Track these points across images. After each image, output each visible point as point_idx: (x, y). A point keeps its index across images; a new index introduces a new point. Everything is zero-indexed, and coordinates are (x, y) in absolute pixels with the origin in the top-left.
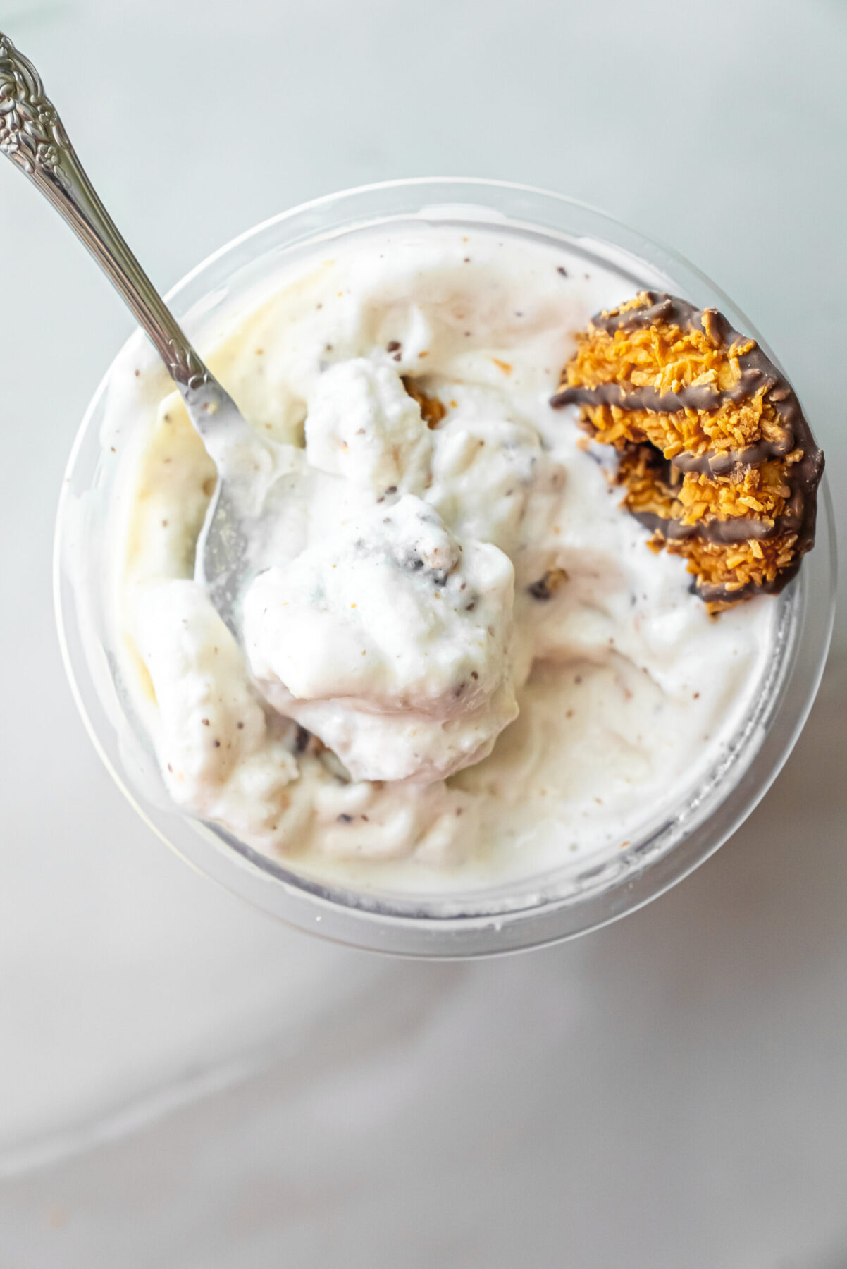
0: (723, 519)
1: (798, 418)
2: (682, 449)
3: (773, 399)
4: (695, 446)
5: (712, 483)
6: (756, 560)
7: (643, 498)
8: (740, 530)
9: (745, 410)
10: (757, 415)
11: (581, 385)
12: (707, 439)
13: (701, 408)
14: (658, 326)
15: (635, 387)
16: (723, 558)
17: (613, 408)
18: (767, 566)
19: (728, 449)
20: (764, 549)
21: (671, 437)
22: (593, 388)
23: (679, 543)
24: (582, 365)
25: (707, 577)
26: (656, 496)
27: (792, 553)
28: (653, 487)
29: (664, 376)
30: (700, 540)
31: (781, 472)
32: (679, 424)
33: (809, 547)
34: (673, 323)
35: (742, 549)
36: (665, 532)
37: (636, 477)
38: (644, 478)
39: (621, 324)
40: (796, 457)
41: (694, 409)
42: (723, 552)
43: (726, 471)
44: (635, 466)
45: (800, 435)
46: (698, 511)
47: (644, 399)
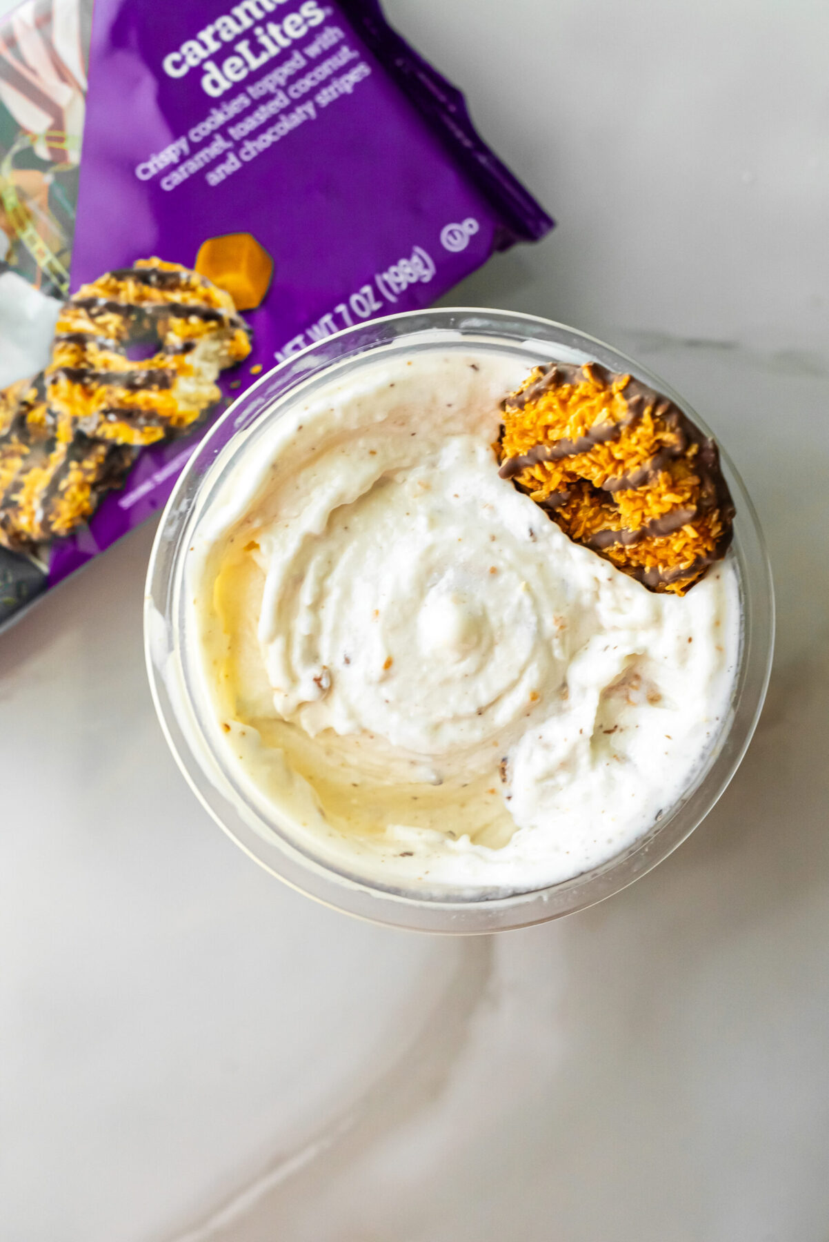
0: (657, 517)
1: (683, 421)
2: (606, 476)
3: (659, 413)
4: (615, 470)
5: (637, 494)
6: (695, 539)
7: (597, 521)
8: (672, 522)
9: (640, 430)
10: (650, 431)
11: (517, 454)
12: (621, 462)
13: (607, 440)
14: (554, 390)
15: (555, 442)
16: (670, 546)
17: (545, 463)
18: (705, 541)
19: (639, 464)
20: (696, 529)
21: (595, 470)
22: (525, 454)
23: (633, 546)
24: (512, 439)
25: (665, 564)
26: (606, 515)
27: (720, 524)
28: (601, 509)
29: (571, 426)
30: (648, 538)
31: (687, 466)
32: (597, 458)
33: (733, 514)
34: (564, 384)
35: (681, 535)
36: (621, 541)
37: (586, 506)
38: (592, 506)
39: (527, 399)
40: (693, 450)
41: (601, 442)
42: (668, 542)
43: (644, 480)
44: (582, 500)
45: (690, 433)
46: (637, 517)
47: (564, 449)
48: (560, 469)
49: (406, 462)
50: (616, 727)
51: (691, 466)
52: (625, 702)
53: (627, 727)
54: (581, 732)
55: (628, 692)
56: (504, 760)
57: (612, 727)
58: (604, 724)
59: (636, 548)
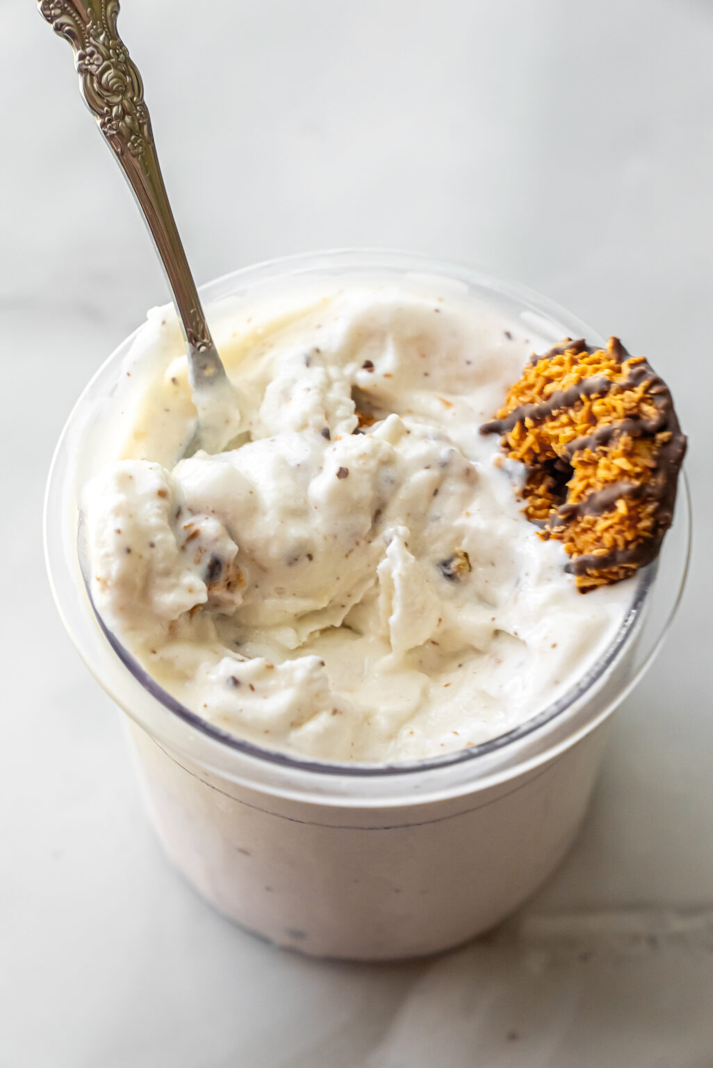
0: (599, 490)
1: (669, 407)
4: (586, 431)
5: (594, 455)
6: (622, 522)
8: (611, 494)
9: (628, 393)
10: (636, 398)
12: (596, 419)
13: (594, 393)
14: (572, 354)
15: (545, 397)
17: (527, 421)
18: (630, 528)
19: (610, 422)
22: (514, 411)
23: (560, 529)
25: (581, 552)
27: (651, 520)
30: (579, 517)
32: (576, 415)
34: (583, 352)
35: (611, 513)
37: (538, 495)
38: (544, 497)
39: (543, 358)
40: (662, 436)
41: (588, 393)
42: (595, 522)
45: (669, 421)
46: (580, 486)
47: (551, 404)
48: (537, 430)
51: (655, 453)
59: (562, 532)
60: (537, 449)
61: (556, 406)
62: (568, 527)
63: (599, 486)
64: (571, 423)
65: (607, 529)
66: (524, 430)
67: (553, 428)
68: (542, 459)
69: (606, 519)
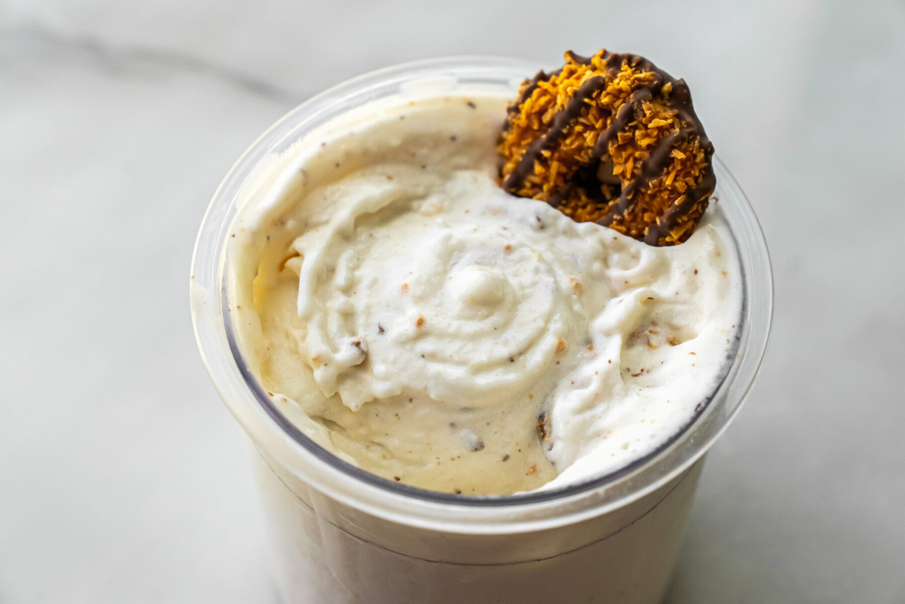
48: (557, 155)
49: (420, 190)
50: (642, 370)
51: (670, 104)
52: (649, 347)
53: (654, 367)
54: (610, 362)
55: (648, 338)
56: (541, 417)
57: (639, 372)
58: (631, 368)
59: (633, 210)
60: (564, 169)
61: (564, 123)
62: (636, 205)
63: (646, 154)
64: (588, 127)
65: (675, 180)
66: (544, 162)
67: (572, 143)
68: (571, 175)
69: (668, 173)
